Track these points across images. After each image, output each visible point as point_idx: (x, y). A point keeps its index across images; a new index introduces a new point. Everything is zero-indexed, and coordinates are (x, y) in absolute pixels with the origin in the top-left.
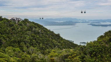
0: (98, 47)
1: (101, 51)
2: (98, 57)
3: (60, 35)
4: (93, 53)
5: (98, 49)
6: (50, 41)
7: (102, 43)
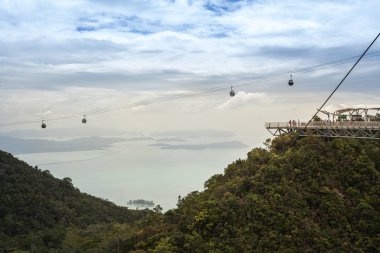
0: (217, 208)
1: (227, 219)
2: (222, 235)
3: (72, 182)
4: (208, 225)
5: (219, 213)
6: (41, 204)
7: (227, 197)
